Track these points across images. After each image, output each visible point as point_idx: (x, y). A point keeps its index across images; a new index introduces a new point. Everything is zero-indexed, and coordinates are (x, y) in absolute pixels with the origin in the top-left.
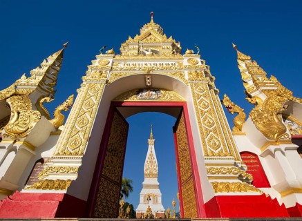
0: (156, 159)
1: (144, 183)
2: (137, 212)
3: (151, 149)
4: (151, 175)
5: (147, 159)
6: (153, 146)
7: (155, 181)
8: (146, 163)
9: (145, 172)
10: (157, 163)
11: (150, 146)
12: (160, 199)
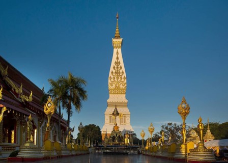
0: (123, 69)
1: (108, 101)
2: (102, 133)
3: (117, 54)
4: (117, 91)
5: (112, 69)
6: (120, 50)
7: (122, 98)
8: (110, 74)
9: (110, 87)
10: (125, 74)
11: (115, 50)
12: (128, 119)
